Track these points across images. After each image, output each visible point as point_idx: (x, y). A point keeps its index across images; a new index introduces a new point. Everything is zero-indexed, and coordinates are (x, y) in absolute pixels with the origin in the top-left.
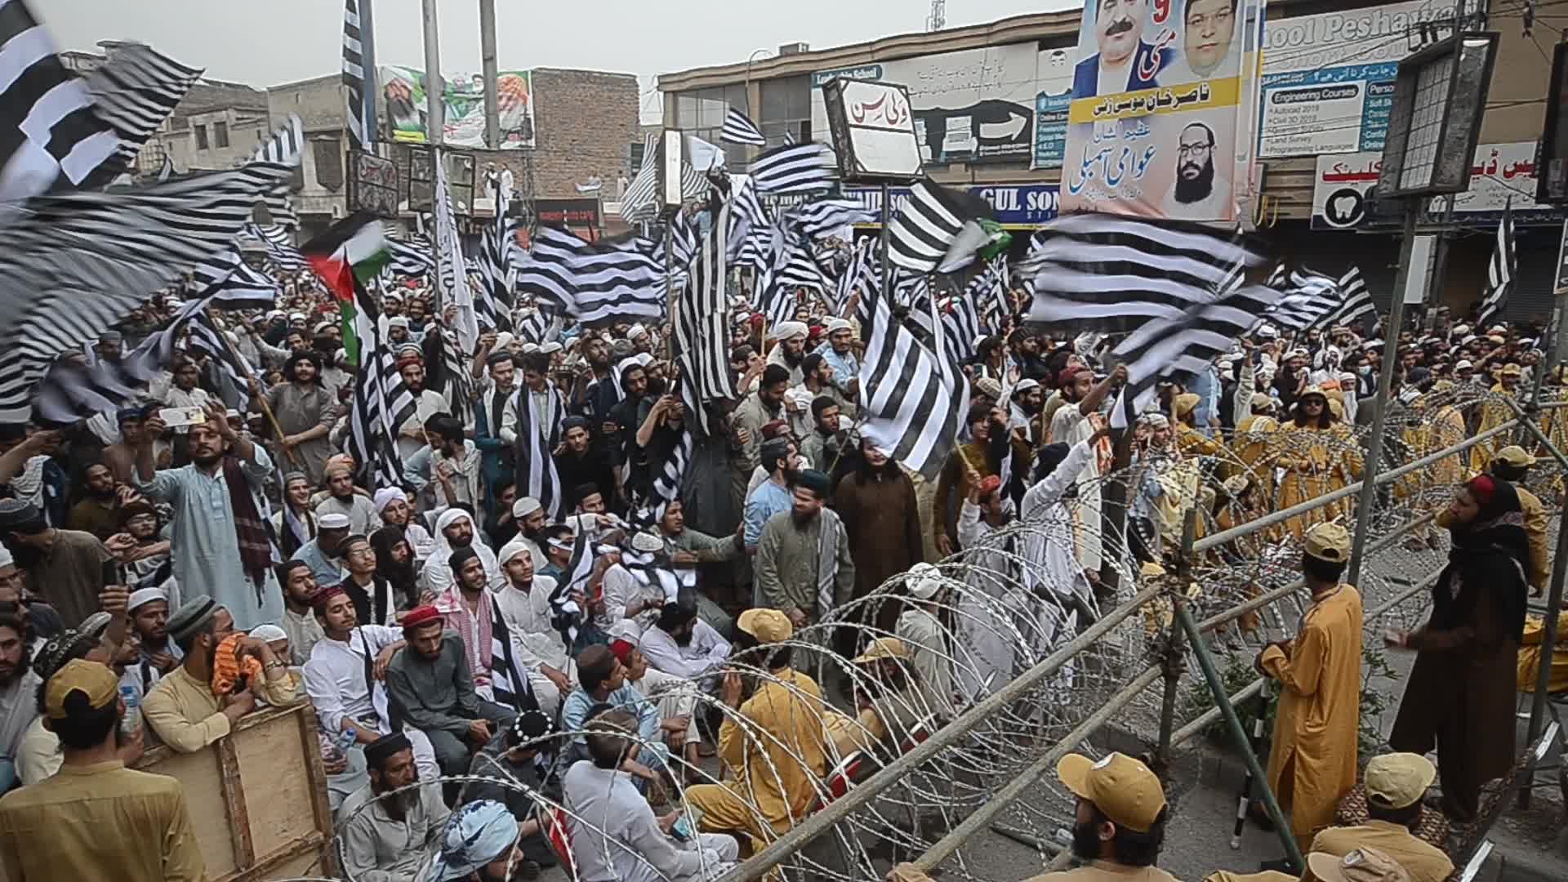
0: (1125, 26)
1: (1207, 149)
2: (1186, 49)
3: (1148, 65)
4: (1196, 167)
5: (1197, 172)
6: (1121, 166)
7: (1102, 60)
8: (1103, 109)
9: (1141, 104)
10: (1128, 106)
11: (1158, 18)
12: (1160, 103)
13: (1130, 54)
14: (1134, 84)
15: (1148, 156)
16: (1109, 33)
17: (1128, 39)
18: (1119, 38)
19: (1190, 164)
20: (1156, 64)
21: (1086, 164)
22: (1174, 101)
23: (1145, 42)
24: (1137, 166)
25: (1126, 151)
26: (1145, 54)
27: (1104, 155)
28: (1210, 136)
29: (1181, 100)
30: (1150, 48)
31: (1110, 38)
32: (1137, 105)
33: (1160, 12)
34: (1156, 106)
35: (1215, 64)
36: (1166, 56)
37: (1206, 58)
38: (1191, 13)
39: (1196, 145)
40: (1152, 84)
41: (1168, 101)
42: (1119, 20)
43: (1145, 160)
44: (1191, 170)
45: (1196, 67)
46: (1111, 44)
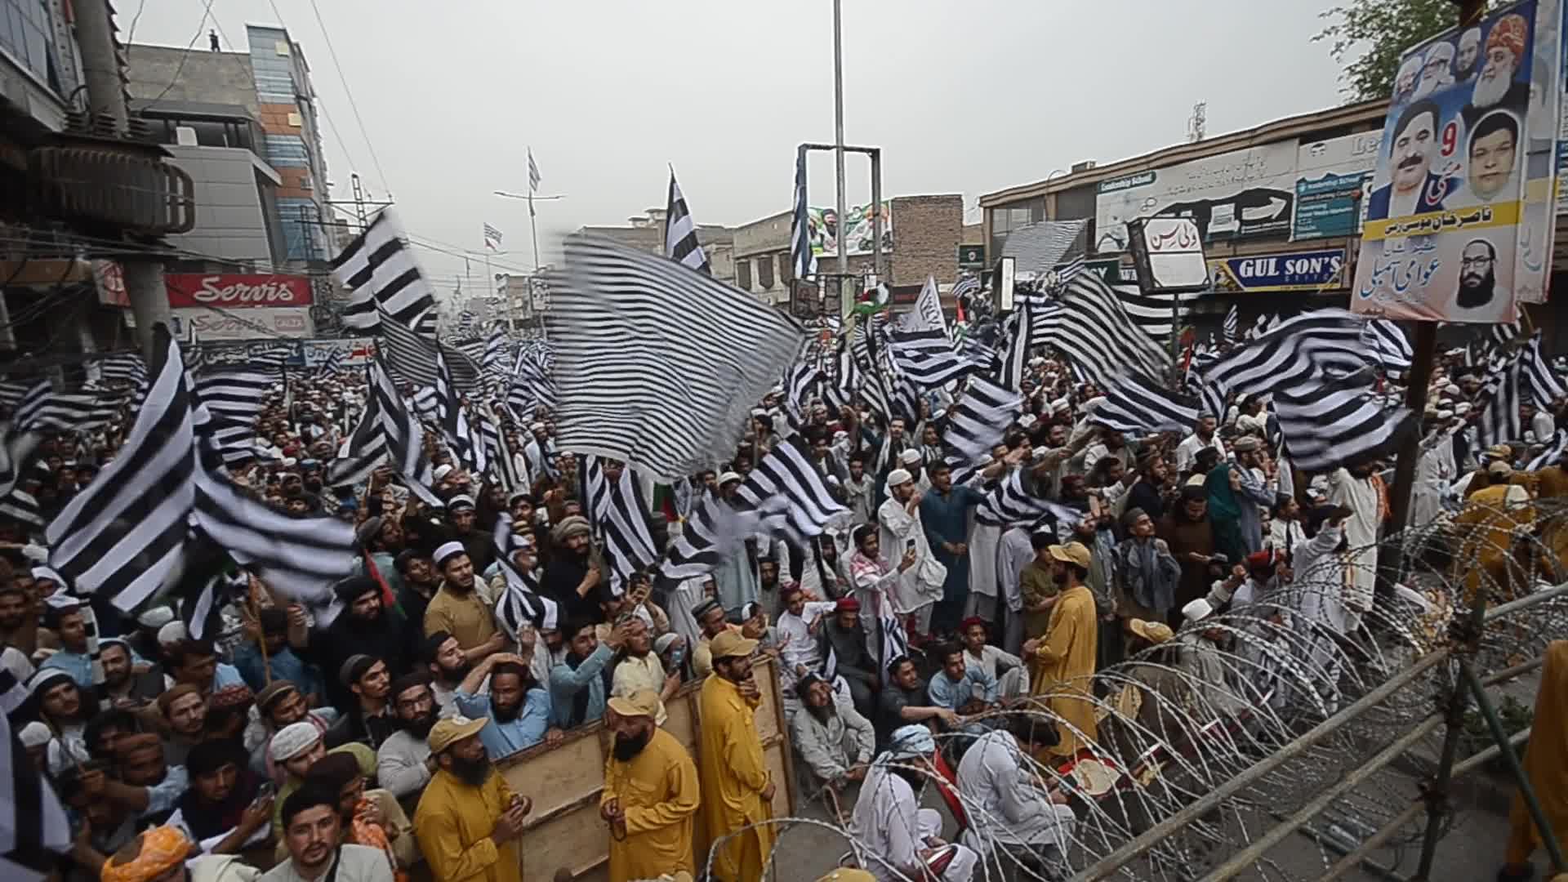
0: (1416, 160)
1: (1488, 263)
2: (1470, 178)
3: (1435, 191)
4: (1478, 277)
5: (1478, 282)
6: (1408, 275)
7: (1394, 189)
8: (1394, 228)
9: (1428, 224)
10: (1416, 225)
11: (1445, 153)
12: (1445, 223)
13: (1420, 182)
14: (1422, 207)
15: (1433, 267)
16: (1401, 166)
17: (1418, 169)
18: (1410, 170)
19: (1472, 275)
20: (1443, 191)
21: (1376, 274)
22: (1459, 221)
23: (1433, 172)
24: (1423, 274)
25: (1413, 263)
26: (1432, 183)
27: (1393, 266)
28: (1492, 251)
29: (1464, 221)
30: (1437, 178)
31: (1402, 170)
32: (1423, 225)
33: (1447, 147)
34: (1442, 226)
35: (1496, 190)
36: (1452, 184)
37: (1488, 185)
38: (1475, 148)
39: (1478, 259)
40: (1439, 207)
41: (1453, 221)
42: (1410, 155)
43: (1429, 270)
44: (1472, 280)
45: (1478, 192)
46: (1402, 175)
